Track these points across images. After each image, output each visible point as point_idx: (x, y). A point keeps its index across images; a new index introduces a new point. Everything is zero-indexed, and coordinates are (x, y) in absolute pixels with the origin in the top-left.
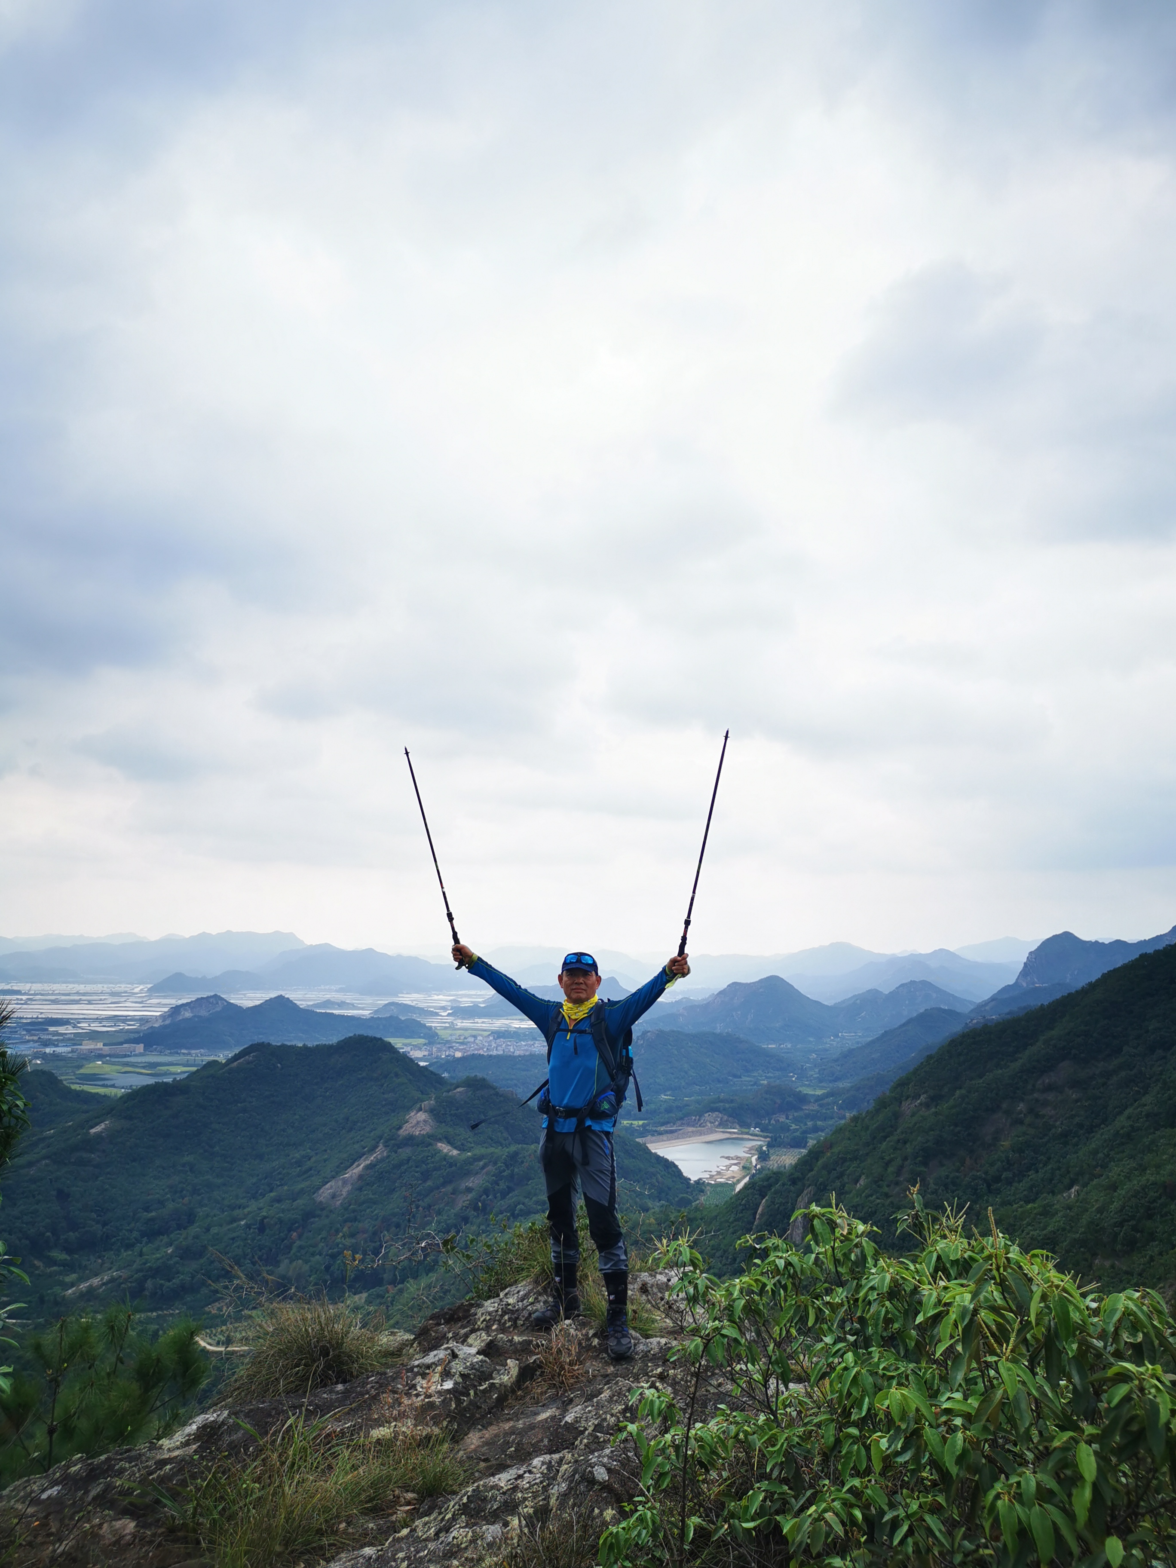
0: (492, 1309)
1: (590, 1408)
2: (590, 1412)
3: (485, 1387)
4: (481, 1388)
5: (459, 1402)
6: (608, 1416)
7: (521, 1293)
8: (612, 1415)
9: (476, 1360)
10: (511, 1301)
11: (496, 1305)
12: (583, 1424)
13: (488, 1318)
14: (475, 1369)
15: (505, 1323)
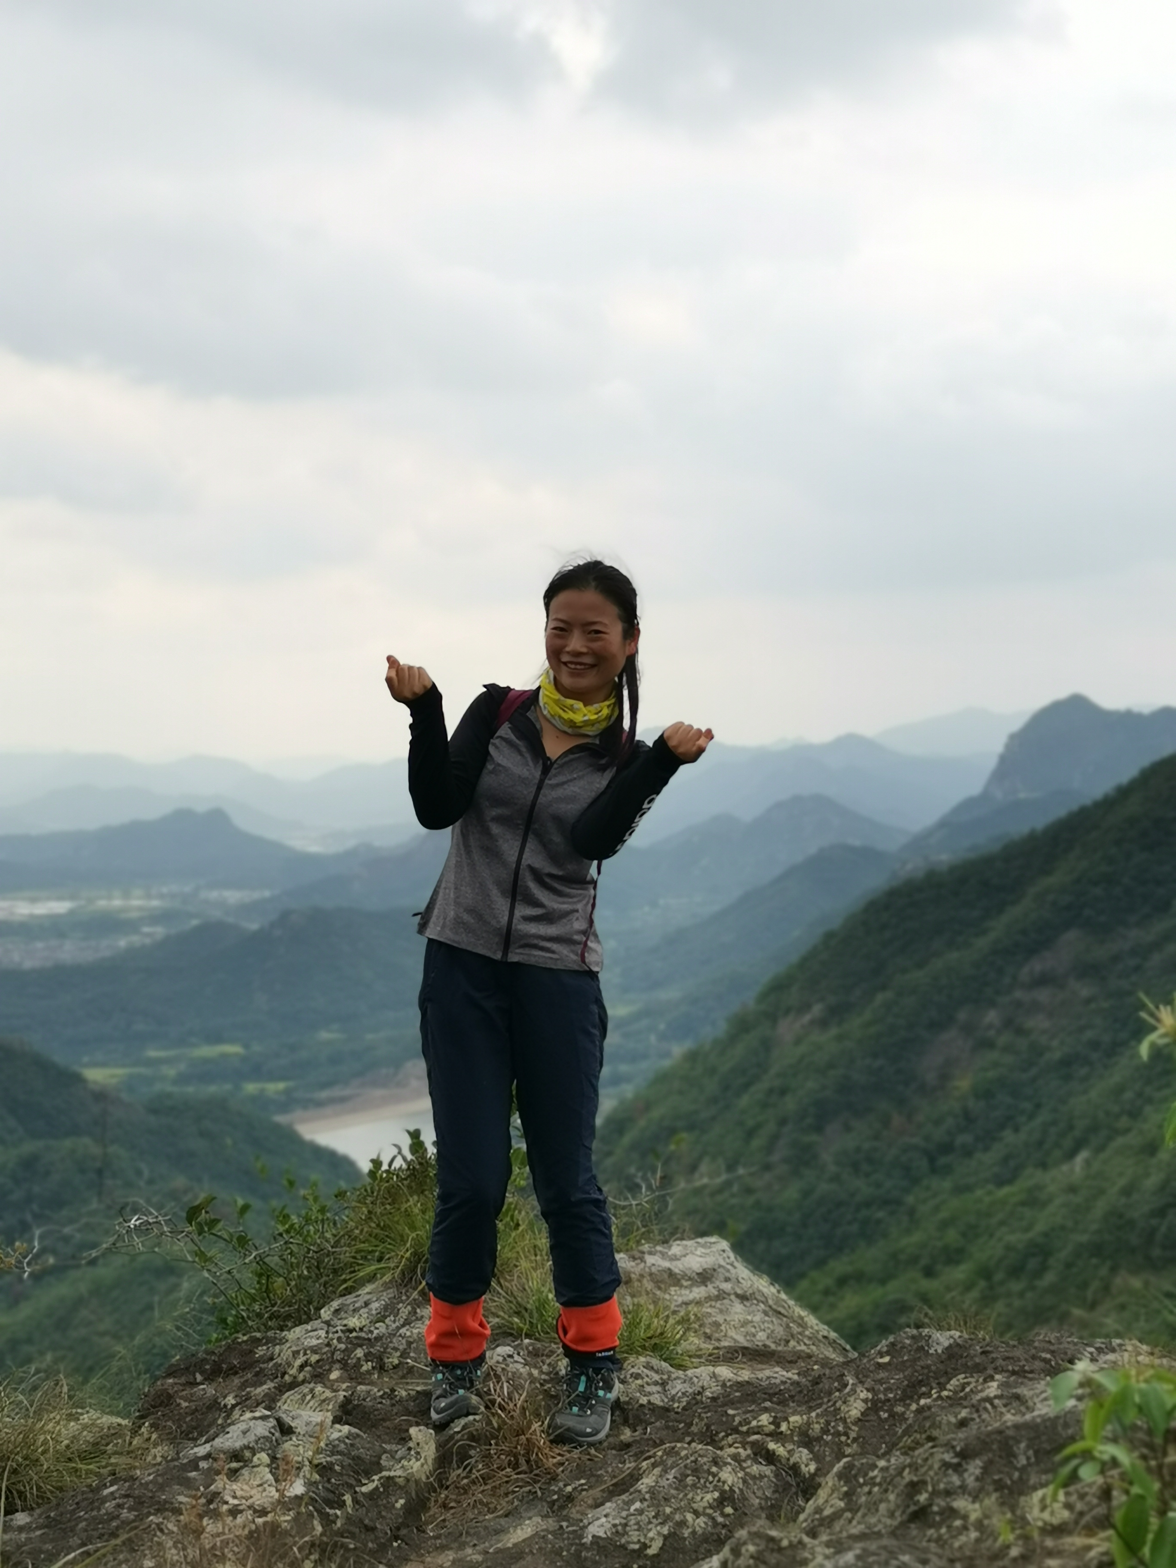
0: (314, 1342)
1: (637, 1505)
2: (640, 1512)
3: (371, 1486)
4: (364, 1489)
5: (327, 1521)
6: (689, 1517)
7: (375, 1306)
8: (697, 1514)
9: (336, 1435)
10: (354, 1322)
11: (322, 1333)
12: (634, 1536)
13: (314, 1358)
14: (340, 1453)
15: (358, 1365)
